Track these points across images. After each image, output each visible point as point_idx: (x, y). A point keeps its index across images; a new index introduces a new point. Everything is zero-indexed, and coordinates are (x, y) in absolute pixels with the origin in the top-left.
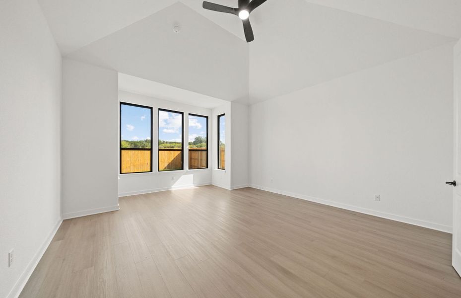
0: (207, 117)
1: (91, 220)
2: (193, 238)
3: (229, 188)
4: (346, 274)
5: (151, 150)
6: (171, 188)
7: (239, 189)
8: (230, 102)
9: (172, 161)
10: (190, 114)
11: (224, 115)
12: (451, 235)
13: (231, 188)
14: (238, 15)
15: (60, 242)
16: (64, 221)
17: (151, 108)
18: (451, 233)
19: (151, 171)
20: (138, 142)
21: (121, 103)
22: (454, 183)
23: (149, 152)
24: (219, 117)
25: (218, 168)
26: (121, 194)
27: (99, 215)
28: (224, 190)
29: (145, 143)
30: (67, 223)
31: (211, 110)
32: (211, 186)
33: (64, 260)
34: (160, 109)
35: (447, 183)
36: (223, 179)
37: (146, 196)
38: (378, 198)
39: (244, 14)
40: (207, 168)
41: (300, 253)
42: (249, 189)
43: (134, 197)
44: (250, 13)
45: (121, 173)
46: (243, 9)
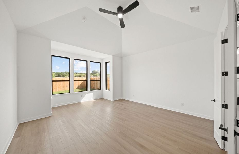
0: (100, 63)
1: (36, 123)
2: (95, 131)
3: (112, 100)
4: (170, 145)
5: (70, 81)
6: (80, 101)
7: (117, 100)
8: (112, 56)
9: (80, 84)
10: (91, 62)
11: (109, 62)
12: (213, 121)
13: (113, 100)
14: (117, 16)
15: (18, 138)
16: (19, 124)
17: (70, 59)
18: (213, 120)
19: (70, 92)
20: (60, 73)
21: (52, 56)
22: (214, 101)
23: (69, 82)
24: (106, 63)
25: (106, 89)
26: (53, 106)
27: (40, 119)
28: (110, 101)
29: (64, 74)
30: (21, 126)
31: (102, 59)
32: (102, 99)
33: (22, 150)
34: (74, 59)
35: (211, 100)
36: (109, 95)
37: (67, 106)
38: (182, 104)
39: (120, 16)
40: (100, 89)
41: (148, 135)
42: (122, 100)
43: (60, 107)
44: (123, 15)
45: (52, 94)
46: (120, 13)
